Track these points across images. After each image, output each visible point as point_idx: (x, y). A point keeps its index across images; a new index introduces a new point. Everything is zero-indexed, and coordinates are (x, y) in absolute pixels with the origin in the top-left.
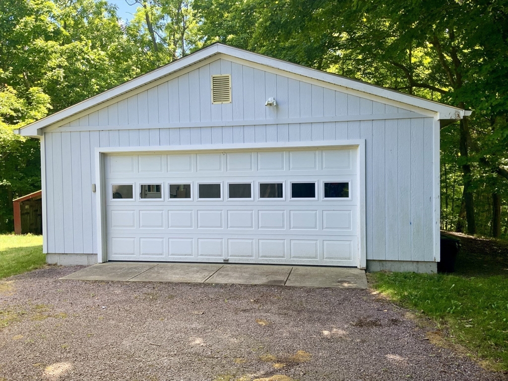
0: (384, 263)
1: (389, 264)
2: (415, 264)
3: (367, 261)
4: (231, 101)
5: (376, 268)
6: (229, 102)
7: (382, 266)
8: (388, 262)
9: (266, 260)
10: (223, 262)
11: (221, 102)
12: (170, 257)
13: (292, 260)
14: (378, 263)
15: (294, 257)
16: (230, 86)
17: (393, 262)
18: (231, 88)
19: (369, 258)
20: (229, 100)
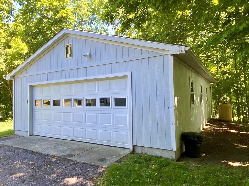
0: (143, 148)
1: (146, 149)
2: (161, 150)
3: (133, 146)
4: (72, 57)
5: (138, 151)
6: (71, 57)
7: (143, 150)
8: (145, 148)
9: (89, 140)
10: (71, 140)
11: (68, 58)
12: (53, 135)
13: (100, 142)
14: (140, 148)
15: (101, 140)
16: (72, 49)
17: (148, 148)
18: (73, 50)
19: (135, 144)
20: (71, 56)
